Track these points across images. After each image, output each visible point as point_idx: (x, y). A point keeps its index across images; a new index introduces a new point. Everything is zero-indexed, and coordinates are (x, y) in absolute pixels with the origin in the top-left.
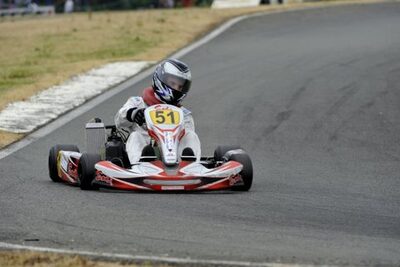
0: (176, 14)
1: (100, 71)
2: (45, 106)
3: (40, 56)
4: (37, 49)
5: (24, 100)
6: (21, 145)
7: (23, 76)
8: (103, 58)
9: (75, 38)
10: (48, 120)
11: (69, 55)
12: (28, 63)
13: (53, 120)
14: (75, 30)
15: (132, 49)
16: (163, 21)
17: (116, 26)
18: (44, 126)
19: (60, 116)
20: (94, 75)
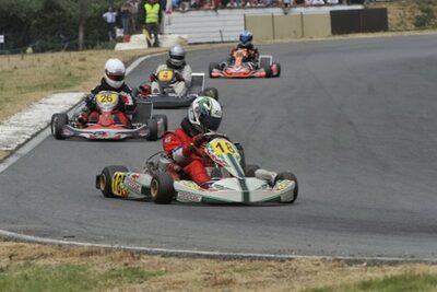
0: (91, 55)
1: (49, 100)
2: (19, 129)
6: (12, 160)
8: (47, 90)
9: (18, 74)
11: (18, 88)
13: (28, 140)
14: (16, 68)
15: (69, 83)
16: (84, 60)
18: (23, 144)
19: (33, 136)
20: (46, 104)
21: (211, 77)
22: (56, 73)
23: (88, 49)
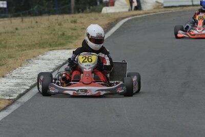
0: (81, 17)
1: (46, 57)
6: (14, 107)
8: (43, 47)
9: (19, 35)
10: (24, 90)
11: (19, 46)
13: (28, 91)
15: (62, 41)
16: (75, 22)
17: (43, 26)
20: (43, 59)
21: (177, 37)
22: (51, 33)
23: (79, 12)
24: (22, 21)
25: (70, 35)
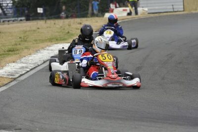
0: (87, 20)
1: (50, 48)
2: (24, 65)
3: (22, 41)
4: (20, 38)
5: (14, 62)
7: (13, 51)
8: (51, 42)
9: (39, 32)
10: (25, 71)
11: (36, 40)
12: (16, 45)
13: (28, 71)
14: (38, 28)
15: (66, 37)
16: (81, 24)
17: (57, 26)
18: (24, 74)
19: (31, 70)
20: (48, 50)
24: (46, 22)
25: (74, 33)
